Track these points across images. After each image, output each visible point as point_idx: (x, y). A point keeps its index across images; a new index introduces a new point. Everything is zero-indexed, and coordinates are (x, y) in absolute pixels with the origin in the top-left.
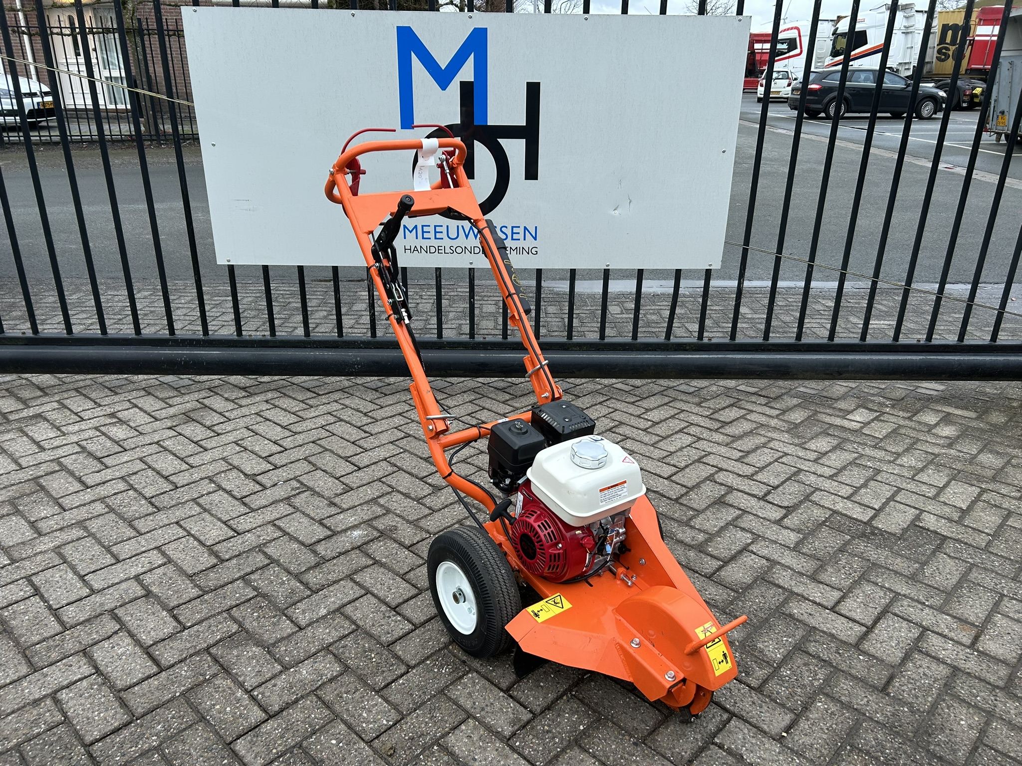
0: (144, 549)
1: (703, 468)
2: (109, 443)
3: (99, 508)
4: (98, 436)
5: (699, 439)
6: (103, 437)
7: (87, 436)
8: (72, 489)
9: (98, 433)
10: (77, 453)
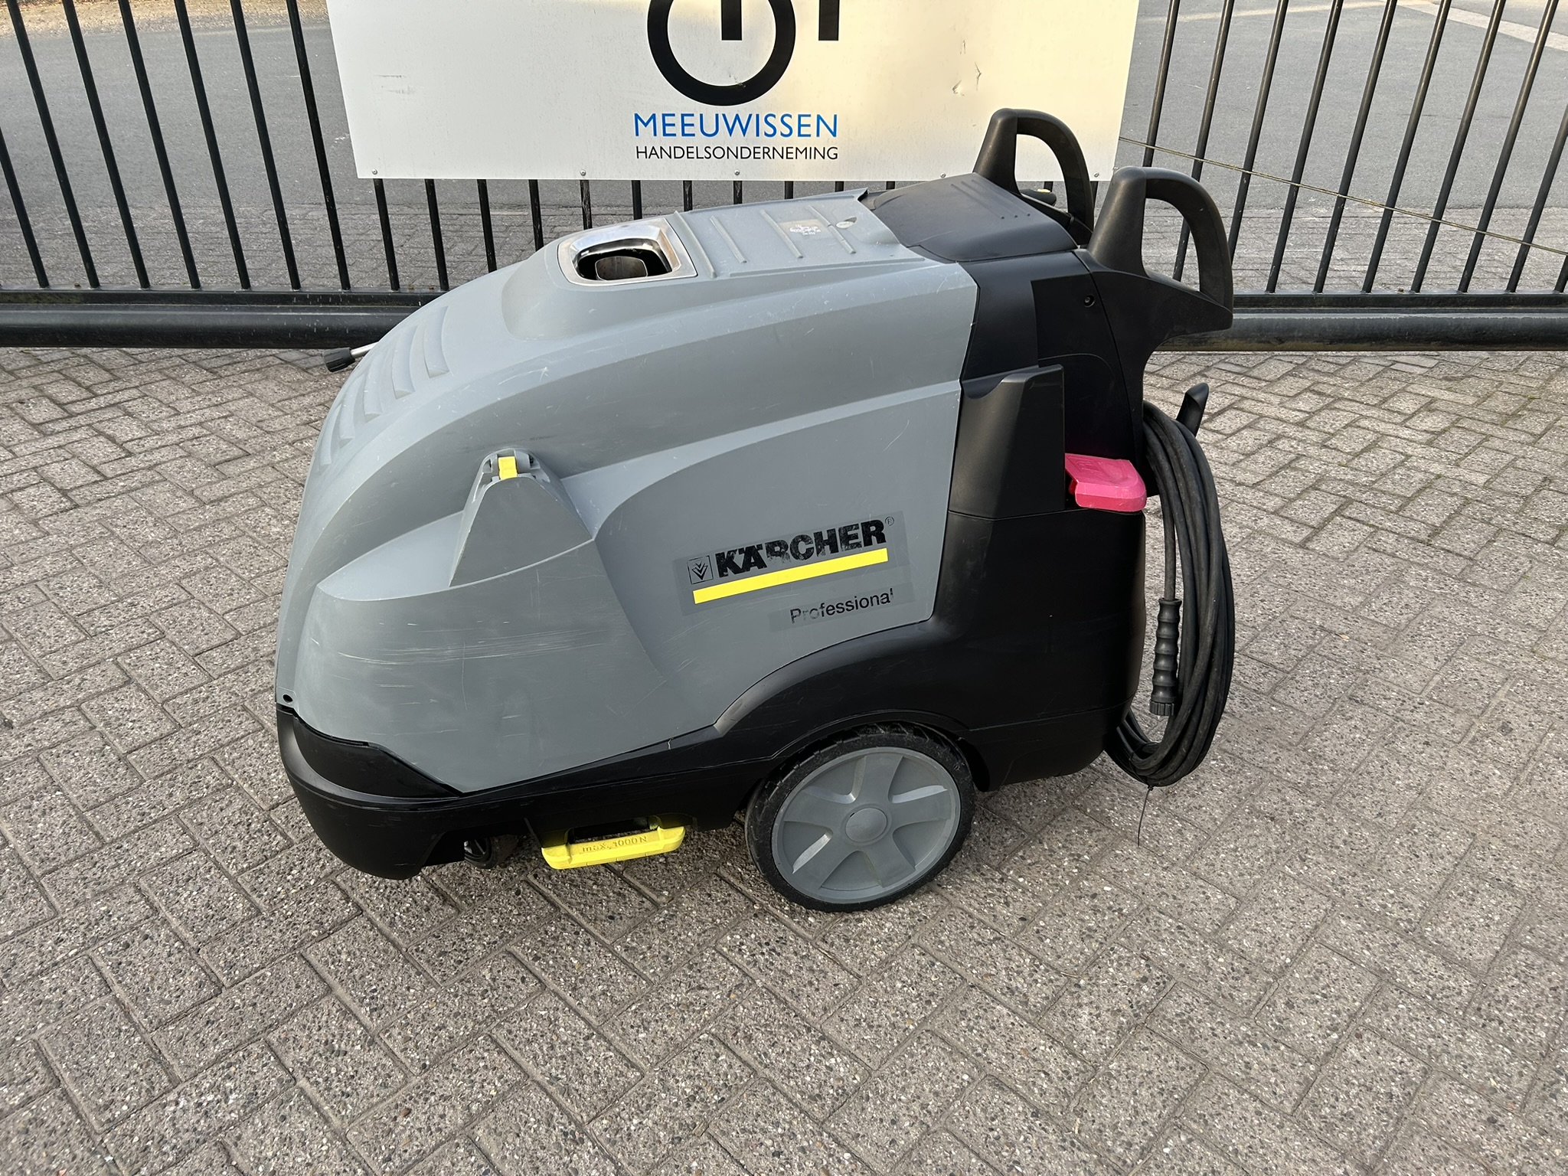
2: (224, 446)
3: (227, 530)
4: (205, 435)
6: (214, 437)
7: (190, 435)
8: (185, 506)
9: (205, 432)
10: (181, 457)
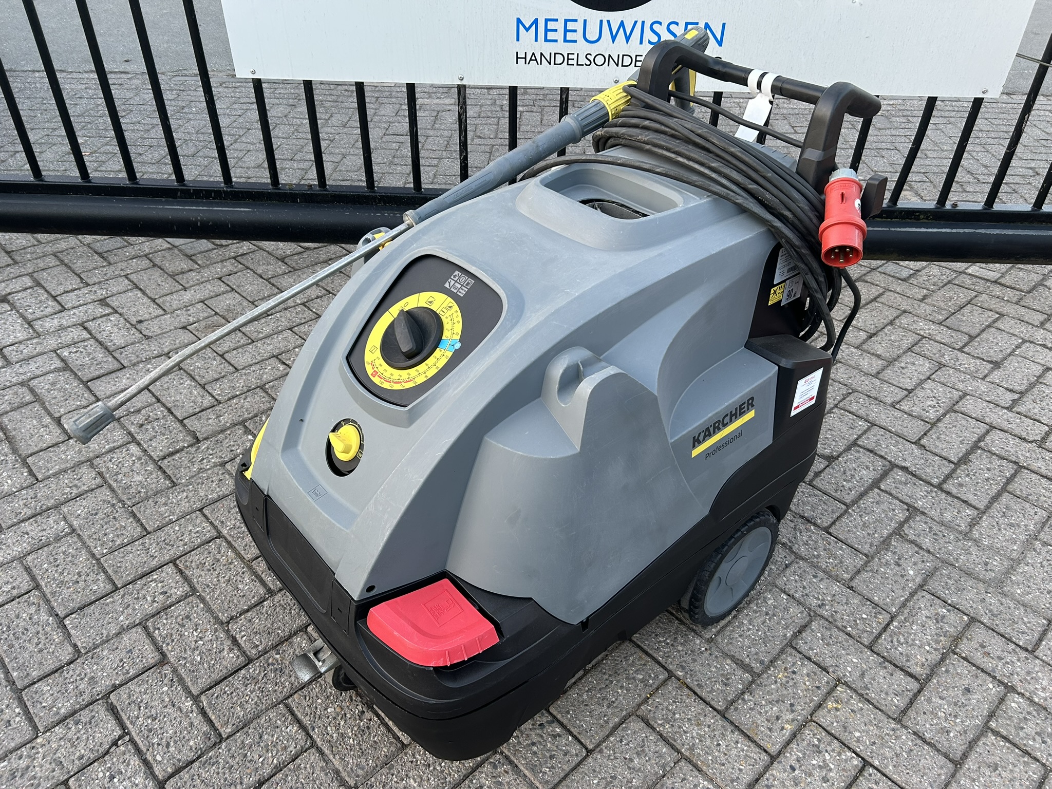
0: (154, 563)
1: (964, 422)
2: (100, 355)
3: (88, 477)
4: (84, 341)
5: (941, 366)
6: (92, 342)
8: (49, 439)
9: (85, 335)
